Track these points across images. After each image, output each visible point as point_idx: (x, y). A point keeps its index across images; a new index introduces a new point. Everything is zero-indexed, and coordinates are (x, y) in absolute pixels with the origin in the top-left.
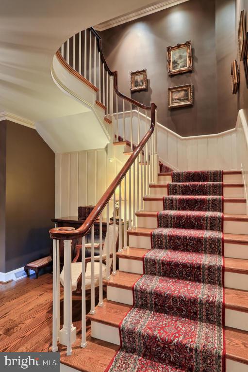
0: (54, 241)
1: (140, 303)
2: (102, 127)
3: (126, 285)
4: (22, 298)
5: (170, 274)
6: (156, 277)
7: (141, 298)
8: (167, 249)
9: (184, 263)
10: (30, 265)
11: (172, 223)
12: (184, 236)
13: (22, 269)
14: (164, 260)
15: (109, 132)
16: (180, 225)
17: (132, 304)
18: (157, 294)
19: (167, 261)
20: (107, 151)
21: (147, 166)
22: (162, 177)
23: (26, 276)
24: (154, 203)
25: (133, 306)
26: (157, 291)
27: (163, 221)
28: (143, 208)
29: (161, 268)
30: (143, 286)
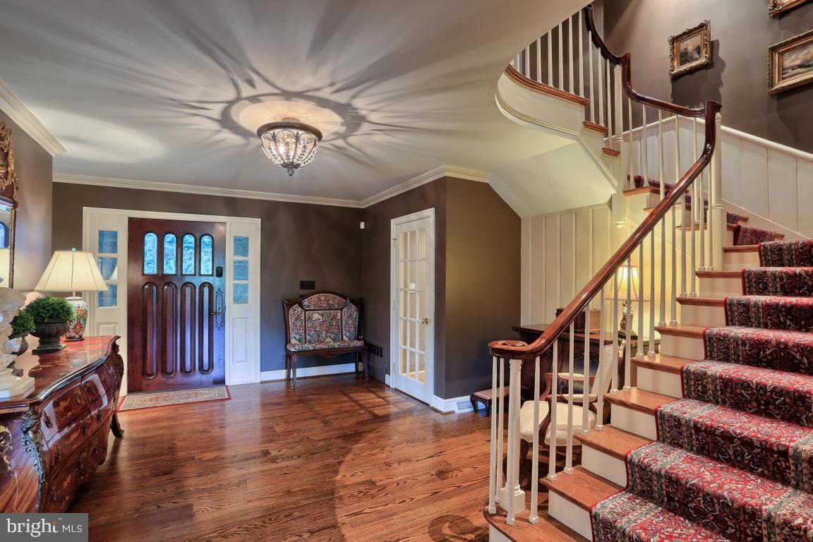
0: (495, 359)
1: (639, 487)
2: (598, 165)
3: (614, 450)
4: (464, 438)
5: (713, 452)
6: (680, 451)
7: (641, 478)
8: (717, 403)
9: (745, 437)
10: (479, 394)
11: (740, 353)
12: (758, 384)
13: (468, 398)
14: (698, 422)
15: (613, 174)
16: (760, 361)
17: (624, 486)
18: (670, 478)
19: (707, 426)
20: (611, 207)
21: (698, 233)
22: (734, 255)
23: (472, 409)
24: (704, 309)
25: (624, 489)
26: (672, 473)
27: (717, 348)
28: (676, 317)
29: (694, 437)
30: (644, 459)
